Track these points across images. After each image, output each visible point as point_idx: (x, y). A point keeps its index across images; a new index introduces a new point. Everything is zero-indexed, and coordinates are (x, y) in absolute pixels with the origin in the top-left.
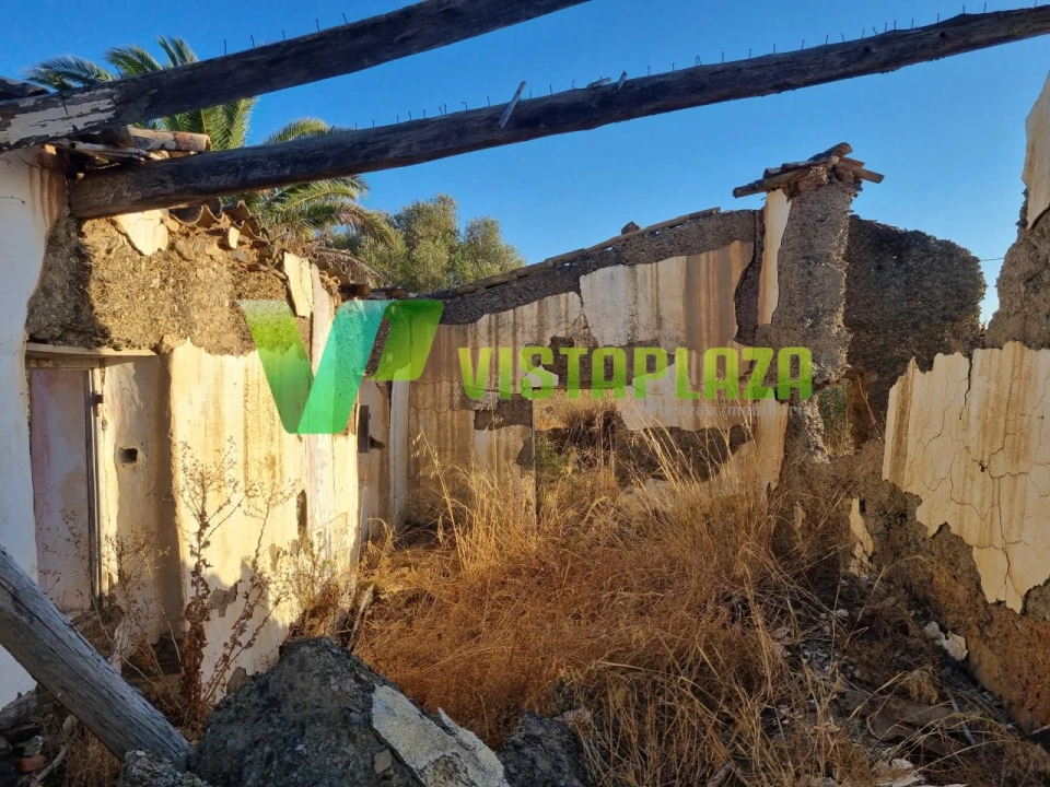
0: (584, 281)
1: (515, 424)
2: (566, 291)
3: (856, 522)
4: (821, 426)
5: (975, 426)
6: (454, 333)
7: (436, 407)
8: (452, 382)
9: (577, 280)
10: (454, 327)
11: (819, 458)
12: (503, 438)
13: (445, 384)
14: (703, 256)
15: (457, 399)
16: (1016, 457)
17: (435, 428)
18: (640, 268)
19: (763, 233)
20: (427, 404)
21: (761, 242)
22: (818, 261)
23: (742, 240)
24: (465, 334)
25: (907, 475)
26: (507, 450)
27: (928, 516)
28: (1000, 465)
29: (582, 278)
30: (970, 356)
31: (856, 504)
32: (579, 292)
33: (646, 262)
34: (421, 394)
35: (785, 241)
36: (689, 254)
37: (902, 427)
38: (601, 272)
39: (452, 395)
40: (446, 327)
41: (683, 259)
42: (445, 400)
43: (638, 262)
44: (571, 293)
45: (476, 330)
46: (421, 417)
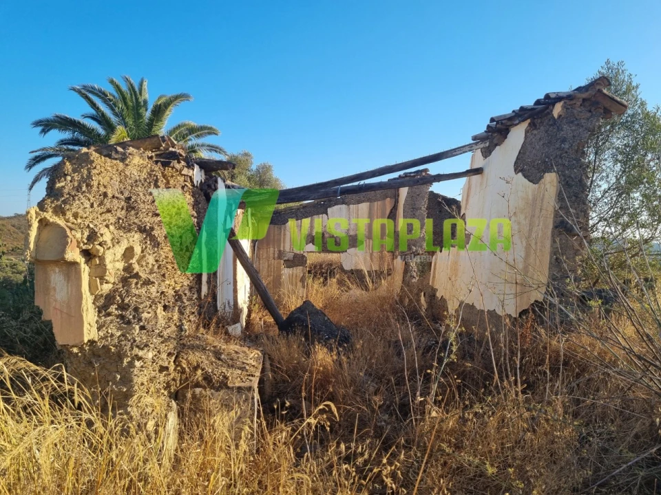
0: (329, 210)
1: (300, 266)
2: (322, 214)
3: (422, 298)
4: (416, 270)
5: (449, 268)
6: (276, 228)
7: (268, 258)
8: (274, 248)
9: (327, 210)
10: (276, 226)
11: (414, 280)
12: (295, 272)
13: (272, 249)
14: (376, 203)
15: (276, 255)
16: (456, 276)
17: (267, 267)
18: (351, 206)
19: (398, 196)
20: (264, 257)
21: (398, 199)
22: (417, 209)
23: (391, 198)
24: (280, 229)
25: (435, 283)
26: (296, 276)
27: (439, 295)
28: (453, 279)
29: (328, 209)
30: (449, 249)
31: (423, 294)
32: (327, 214)
33: (354, 204)
34: (261, 252)
35: (406, 200)
36: (371, 202)
37: (435, 269)
38: (336, 207)
39: (274, 254)
40: (272, 226)
41: (368, 203)
42: (271, 255)
43: (350, 204)
44: (324, 215)
45: (285, 227)
46: (261, 262)
